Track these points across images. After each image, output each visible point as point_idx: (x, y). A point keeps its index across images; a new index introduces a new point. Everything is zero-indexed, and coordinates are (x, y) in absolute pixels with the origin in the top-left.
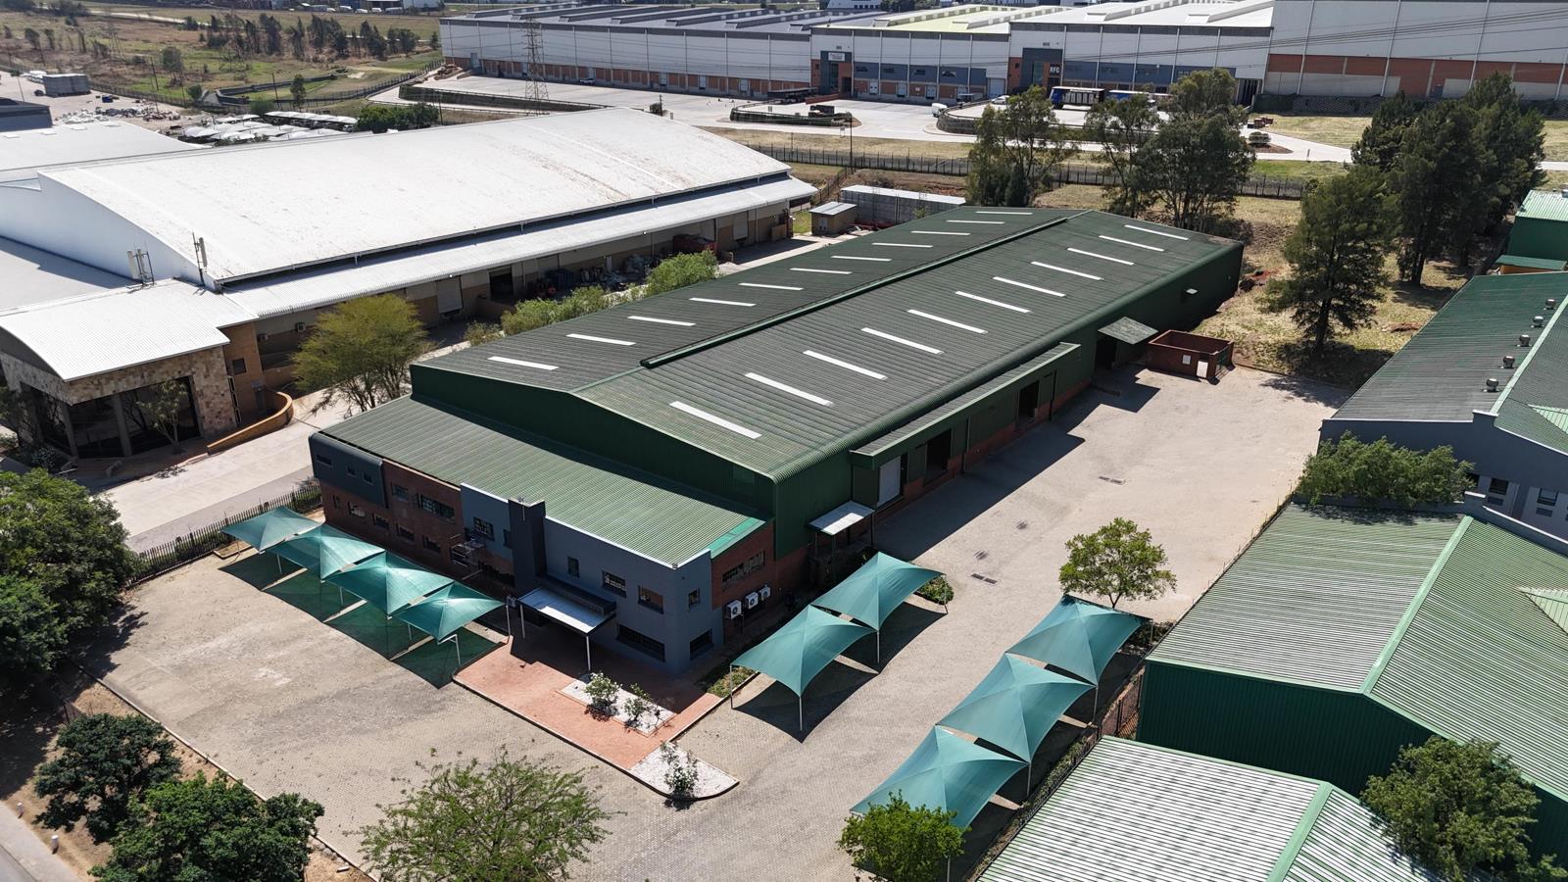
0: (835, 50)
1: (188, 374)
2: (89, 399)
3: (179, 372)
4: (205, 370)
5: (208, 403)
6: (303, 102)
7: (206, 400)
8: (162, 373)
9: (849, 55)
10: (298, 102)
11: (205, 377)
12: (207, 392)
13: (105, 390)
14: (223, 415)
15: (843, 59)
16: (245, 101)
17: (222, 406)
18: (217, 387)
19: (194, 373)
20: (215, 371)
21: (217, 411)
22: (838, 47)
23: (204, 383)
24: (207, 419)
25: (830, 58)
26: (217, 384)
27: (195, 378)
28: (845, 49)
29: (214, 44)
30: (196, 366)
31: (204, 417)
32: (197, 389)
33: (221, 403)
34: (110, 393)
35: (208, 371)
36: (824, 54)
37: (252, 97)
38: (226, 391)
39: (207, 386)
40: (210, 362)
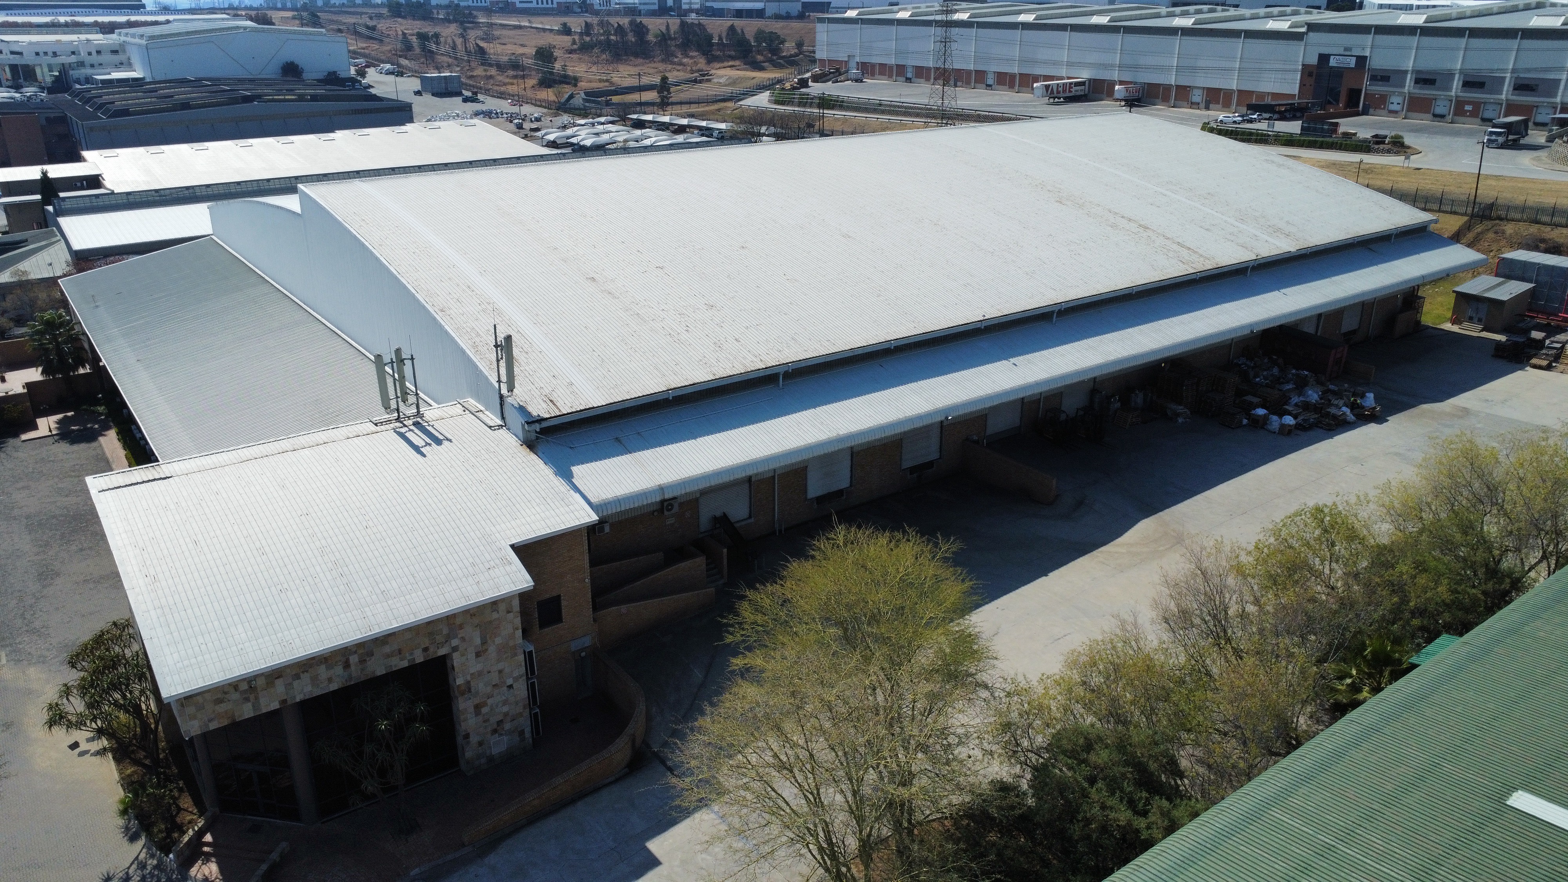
0: (1342, 53)
1: (442, 652)
2: (225, 722)
3: (426, 650)
4: (478, 641)
5: (478, 708)
6: (668, 104)
7: (477, 701)
8: (388, 656)
9: (1361, 60)
10: (663, 105)
11: (478, 655)
12: (480, 686)
13: (263, 701)
14: (507, 726)
15: (1353, 65)
16: (608, 104)
17: (505, 709)
18: (500, 672)
19: (455, 649)
20: (498, 640)
21: (494, 720)
22: (1346, 49)
23: (475, 666)
24: (474, 739)
25: (1333, 62)
26: (500, 666)
27: (457, 660)
28: (1358, 52)
29: (584, 48)
30: (461, 634)
31: (467, 736)
32: (460, 681)
33: (505, 702)
34: (275, 705)
35: (484, 642)
36: (1324, 58)
37: (615, 99)
38: (516, 679)
39: (480, 674)
40: (491, 622)
